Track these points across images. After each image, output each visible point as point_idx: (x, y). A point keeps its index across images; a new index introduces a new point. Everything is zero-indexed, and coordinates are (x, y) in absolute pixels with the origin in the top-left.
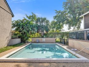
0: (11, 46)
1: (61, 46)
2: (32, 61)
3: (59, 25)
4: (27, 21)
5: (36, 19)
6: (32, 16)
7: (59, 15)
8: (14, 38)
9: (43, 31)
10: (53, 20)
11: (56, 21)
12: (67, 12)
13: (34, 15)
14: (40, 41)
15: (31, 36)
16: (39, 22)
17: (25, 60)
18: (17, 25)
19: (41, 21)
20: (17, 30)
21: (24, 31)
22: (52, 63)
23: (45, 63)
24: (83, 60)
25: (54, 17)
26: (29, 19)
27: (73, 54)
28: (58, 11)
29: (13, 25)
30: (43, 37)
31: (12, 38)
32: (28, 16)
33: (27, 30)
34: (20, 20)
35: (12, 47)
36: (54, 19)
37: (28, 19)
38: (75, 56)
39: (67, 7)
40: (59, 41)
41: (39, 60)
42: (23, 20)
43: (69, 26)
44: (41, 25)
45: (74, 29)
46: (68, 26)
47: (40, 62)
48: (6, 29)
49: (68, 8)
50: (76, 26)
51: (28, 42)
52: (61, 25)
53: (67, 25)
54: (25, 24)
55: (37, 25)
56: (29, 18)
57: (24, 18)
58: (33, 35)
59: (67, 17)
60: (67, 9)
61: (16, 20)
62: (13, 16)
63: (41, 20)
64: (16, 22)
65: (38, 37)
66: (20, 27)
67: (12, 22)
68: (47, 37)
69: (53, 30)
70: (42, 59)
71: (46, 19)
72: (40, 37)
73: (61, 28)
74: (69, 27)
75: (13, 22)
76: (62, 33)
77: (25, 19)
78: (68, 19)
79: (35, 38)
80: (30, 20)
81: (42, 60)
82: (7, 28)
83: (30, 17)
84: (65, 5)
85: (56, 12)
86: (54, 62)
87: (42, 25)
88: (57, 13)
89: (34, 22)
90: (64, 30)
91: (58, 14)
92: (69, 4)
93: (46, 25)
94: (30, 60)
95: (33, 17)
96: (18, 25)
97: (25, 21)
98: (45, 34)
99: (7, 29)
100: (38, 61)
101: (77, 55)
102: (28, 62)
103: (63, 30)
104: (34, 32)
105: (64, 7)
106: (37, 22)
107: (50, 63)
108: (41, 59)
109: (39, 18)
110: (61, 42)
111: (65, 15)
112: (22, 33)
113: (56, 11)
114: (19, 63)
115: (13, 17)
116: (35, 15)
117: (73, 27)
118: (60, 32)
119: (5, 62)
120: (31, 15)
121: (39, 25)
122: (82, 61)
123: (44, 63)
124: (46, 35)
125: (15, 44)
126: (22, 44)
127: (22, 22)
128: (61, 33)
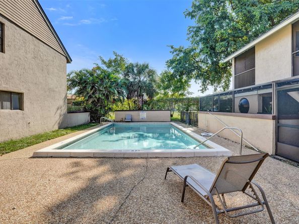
0: (66, 128)
1: (180, 127)
2: (107, 156)
3: (180, 81)
4: (103, 71)
5: (124, 68)
6: (115, 61)
7: (178, 58)
8: (73, 112)
9: (141, 96)
10: (166, 69)
11: (172, 71)
12: (198, 51)
13: (119, 58)
14: (135, 118)
15: (114, 106)
16: (131, 75)
17: (94, 153)
18: (79, 83)
19: (136, 72)
20: (79, 93)
21: (97, 95)
22: (151, 158)
23: (137, 158)
24: (217, 152)
25: (167, 62)
26: (108, 67)
27: (200, 142)
28: (177, 47)
29: (70, 83)
30: (140, 109)
31: (70, 112)
32: (106, 60)
33: (104, 94)
34: (87, 71)
35: (69, 131)
36: (169, 67)
37: (105, 68)
38: (204, 145)
39: (198, 39)
40: (179, 117)
41: (124, 154)
42: (94, 70)
43: (203, 82)
44: (136, 80)
45: (215, 90)
46: (201, 84)
47: (125, 156)
48: (54, 91)
49: (200, 40)
50: (219, 83)
51: (106, 121)
52: (183, 81)
53: (200, 82)
54: (97, 80)
55: (127, 82)
56: (109, 64)
57: (95, 66)
58: (119, 104)
59: (197, 62)
60: (197, 43)
61: (78, 70)
62: (69, 60)
63: (135, 69)
64: (78, 75)
65: (130, 110)
66: (88, 86)
67: (69, 75)
68: (152, 109)
69: (165, 94)
70: (130, 151)
71: (147, 67)
72: (133, 110)
73: (184, 89)
74: (203, 85)
75: (71, 76)
76: (186, 99)
77: (99, 68)
78: (201, 67)
79: (122, 111)
80: (110, 70)
81: (130, 153)
82: (56, 88)
83: (110, 62)
84: (192, 33)
85: (172, 50)
86: (156, 158)
87: (140, 81)
88: (175, 53)
89: (120, 75)
90: (191, 93)
91: (178, 55)
92: (203, 32)
93: (148, 82)
94: (105, 153)
95: (116, 63)
96: (81, 82)
97: (99, 72)
98: (145, 102)
99: (57, 90)
100: (122, 156)
101: (209, 143)
102: (100, 158)
103: (189, 93)
104: (122, 98)
105: (191, 39)
106: (127, 75)
107: (146, 158)
108: (128, 152)
109: (133, 66)
110: (182, 121)
111: (194, 57)
112: (94, 101)
113: (172, 48)
114: (82, 159)
115: (68, 62)
116: (121, 57)
117: (212, 85)
118: (181, 97)
119: (52, 157)
120: (113, 58)
121: (132, 80)
122: (216, 155)
123: (135, 158)
124: (149, 105)
125: (77, 125)
126: (93, 126)
127: (92, 75)
128: (183, 99)
